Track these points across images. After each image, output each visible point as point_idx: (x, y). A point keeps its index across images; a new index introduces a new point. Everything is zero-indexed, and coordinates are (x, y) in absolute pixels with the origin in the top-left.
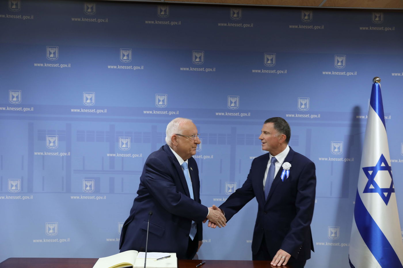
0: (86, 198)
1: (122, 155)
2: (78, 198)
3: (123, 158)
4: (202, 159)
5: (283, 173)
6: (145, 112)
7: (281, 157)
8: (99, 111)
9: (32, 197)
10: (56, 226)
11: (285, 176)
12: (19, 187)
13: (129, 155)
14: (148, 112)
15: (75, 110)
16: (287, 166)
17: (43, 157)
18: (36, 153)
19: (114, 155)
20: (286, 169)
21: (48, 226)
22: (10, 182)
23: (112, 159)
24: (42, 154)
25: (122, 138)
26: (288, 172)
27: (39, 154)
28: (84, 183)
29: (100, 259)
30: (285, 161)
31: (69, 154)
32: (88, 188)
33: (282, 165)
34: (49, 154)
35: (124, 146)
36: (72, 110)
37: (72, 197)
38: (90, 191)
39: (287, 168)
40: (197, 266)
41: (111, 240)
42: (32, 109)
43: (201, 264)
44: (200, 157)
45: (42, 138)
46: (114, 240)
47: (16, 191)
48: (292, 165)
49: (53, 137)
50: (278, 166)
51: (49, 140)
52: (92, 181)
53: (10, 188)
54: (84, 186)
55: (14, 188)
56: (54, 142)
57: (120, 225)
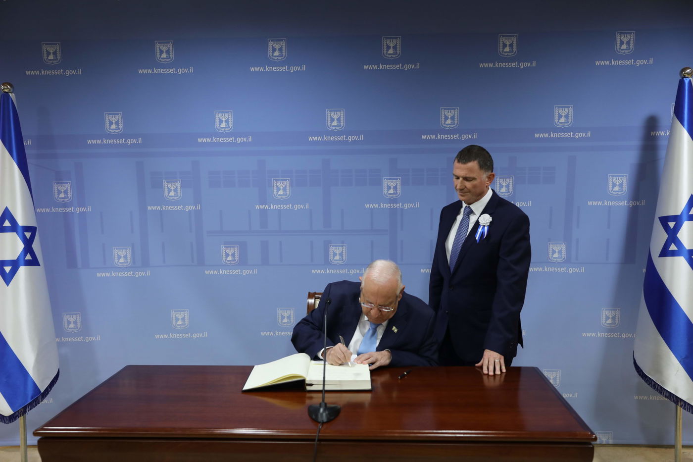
0: (227, 272)
1: (278, 207)
2: (216, 272)
3: (280, 211)
4: (402, 209)
5: (480, 230)
6: (310, 139)
7: (478, 207)
8: (239, 140)
9: (149, 273)
10: (186, 314)
11: (482, 234)
12: (129, 258)
13: (288, 207)
14: (315, 139)
15: (204, 140)
16: (486, 219)
17: (161, 212)
18: (149, 208)
19: (267, 207)
20: (484, 225)
21: (174, 315)
22: (116, 252)
23: (263, 212)
24: (159, 208)
25: (277, 180)
26: (486, 228)
27: (154, 208)
28: (224, 250)
29: (256, 367)
30: (483, 213)
31: (199, 207)
32: (230, 258)
33: (478, 218)
34: (170, 208)
35: (281, 192)
36: (200, 140)
37: (207, 272)
38: (233, 262)
39: (485, 223)
40: (399, 377)
41: (267, 334)
42: (140, 141)
43: (405, 373)
44: (399, 205)
45: (157, 185)
46: (272, 334)
47: (125, 264)
48: (492, 219)
49: (173, 182)
50: (473, 219)
51: (168, 188)
52: (234, 247)
53: (116, 261)
54: (224, 254)
55: (122, 260)
56: (176, 190)
57: (280, 312)
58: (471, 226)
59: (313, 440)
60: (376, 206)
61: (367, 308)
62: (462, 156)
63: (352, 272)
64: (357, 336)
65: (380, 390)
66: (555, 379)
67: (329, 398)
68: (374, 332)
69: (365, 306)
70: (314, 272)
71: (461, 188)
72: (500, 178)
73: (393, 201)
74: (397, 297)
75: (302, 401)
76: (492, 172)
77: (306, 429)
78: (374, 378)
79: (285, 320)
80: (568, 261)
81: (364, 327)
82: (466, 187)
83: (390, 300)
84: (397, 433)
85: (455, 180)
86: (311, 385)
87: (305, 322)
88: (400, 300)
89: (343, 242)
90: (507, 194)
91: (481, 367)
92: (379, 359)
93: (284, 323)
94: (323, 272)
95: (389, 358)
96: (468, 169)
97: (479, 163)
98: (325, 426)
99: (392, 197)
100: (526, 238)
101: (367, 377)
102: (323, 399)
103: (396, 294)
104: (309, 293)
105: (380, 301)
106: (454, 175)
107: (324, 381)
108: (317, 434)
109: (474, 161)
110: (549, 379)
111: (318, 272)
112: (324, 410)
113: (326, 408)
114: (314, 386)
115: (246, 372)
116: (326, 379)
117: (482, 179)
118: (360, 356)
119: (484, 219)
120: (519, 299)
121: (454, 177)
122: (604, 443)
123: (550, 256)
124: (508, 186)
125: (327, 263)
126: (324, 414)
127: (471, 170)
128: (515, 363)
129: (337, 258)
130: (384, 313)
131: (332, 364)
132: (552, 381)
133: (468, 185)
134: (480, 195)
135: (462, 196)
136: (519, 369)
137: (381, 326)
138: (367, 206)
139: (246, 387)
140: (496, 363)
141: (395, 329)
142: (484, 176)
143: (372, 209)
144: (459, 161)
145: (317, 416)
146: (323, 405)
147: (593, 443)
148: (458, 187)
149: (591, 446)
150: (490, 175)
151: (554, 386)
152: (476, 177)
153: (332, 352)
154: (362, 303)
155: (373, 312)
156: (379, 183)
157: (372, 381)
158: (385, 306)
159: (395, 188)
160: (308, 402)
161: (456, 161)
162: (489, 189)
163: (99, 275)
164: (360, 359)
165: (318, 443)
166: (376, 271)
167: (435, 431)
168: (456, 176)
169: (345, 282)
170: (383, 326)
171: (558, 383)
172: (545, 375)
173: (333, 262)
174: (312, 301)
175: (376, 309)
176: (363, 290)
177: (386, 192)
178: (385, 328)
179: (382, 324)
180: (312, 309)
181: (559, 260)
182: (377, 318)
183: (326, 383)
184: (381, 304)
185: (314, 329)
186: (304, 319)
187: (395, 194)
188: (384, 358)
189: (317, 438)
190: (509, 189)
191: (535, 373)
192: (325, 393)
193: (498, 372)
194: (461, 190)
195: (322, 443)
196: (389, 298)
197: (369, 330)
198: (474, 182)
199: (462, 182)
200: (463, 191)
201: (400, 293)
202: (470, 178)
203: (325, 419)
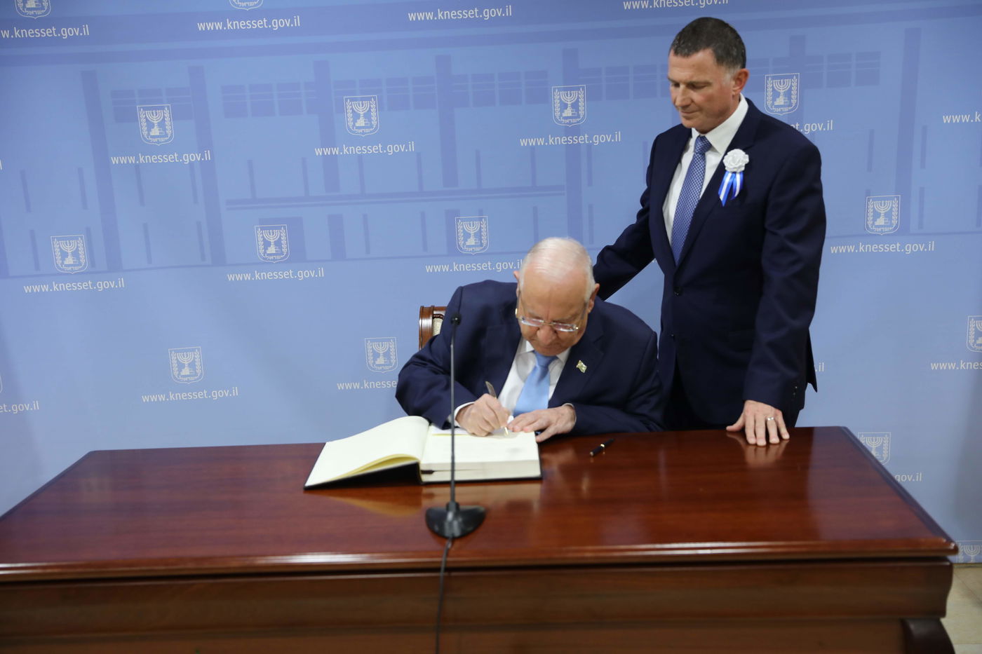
0: (268, 275)
1: (357, 150)
2: (248, 277)
3: (360, 158)
4: (590, 146)
6: (412, 17)
7: (722, 135)
8: (277, 24)
9: (122, 283)
10: (197, 356)
12: (82, 257)
13: (375, 149)
14: (421, 16)
15: (210, 26)
16: (738, 160)
17: (137, 167)
18: (115, 160)
19: (336, 151)
20: (735, 170)
21: (174, 358)
22: (58, 246)
23: (330, 161)
24: (132, 160)
25: (352, 100)
26: (738, 178)
27: (123, 160)
28: (260, 236)
29: (327, 444)
30: (731, 147)
31: (208, 156)
32: (272, 250)
33: (723, 158)
34: (153, 159)
35: (361, 122)
36: (201, 27)
37: (231, 277)
38: (278, 257)
39: (735, 168)
40: (592, 453)
41: (349, 386)
42: (86, 31)
43: (603, 445)
44: (583, 139)
45: (127, 115)
46: (357, 386)
47: (76, 268)
48: (750, 159)
49: (156, 109)
50: (712, 161)
51: (147, 120)
52: (279, 228)
53: (59, 262)
54: (261, 243)
55: (69, 260)
56: (162, 125)
57: (370, 347)
58: (710, 173)
59: (437, 570)
60: (541, 142)
61: (530, 327)
62: (682, 42)
63: (500, 267)
64: (513, 380)
65: (557, 477)
66: (880, 449)
67: (464, 495)
68: (545, 371)
69: (525, 325)
70: (429, 269)
71: (684, 103)
72: (774, 78)
73: (572, 131)
74: (585, 305)
75: (415, 501)
76: (744, 66)
77: (424, 550)
78: (546, 456)
79: (381, 361)
80: (903, 231)
81: (526, 363)
82: (692, 101)
83: (573, 311)
84: (589, 552)
85: (672, 88)
86: (430, 472)
87: (420, 361)
88: (592, 311)
89: (481, 212)
90: (786, 109)
91: (742, 432)
92: (554, 421)
93: (379, 365)
94: (446, 268)
95: (572, 419)
96: (694, 66)
97: (715, 51)
98: (457, 544)
99: (570, 123)
100: (815, 190)
101: (533, 453)
102: (453, 495)
103: (583, 299)
104: (422, 308)
105: (554, 313)
106: (669, 79)
107: (453, 464)
108: (442, 559)
109: (704, 49)
110: (869, 450)
111: (437, 268)
112: (456, 516)
113: (458, 511)
114: (434, 473)
115: (311, 453)
116: (457, 461)
117: (724, 84)
118: (518, 418)
119: (734, 160)
120: (805, 303)
121: (671, 84)
122: (972, 561)
123: (870, 223)
124: (788, 94)
125: (454, 250)
126: (456, 523)
127: (700, 68)
128: (803, 420)
129: (471, 241)
130: (561, 336)
131: (474, 434)
132: (874, 453)
133: (696, 96)
134: (722, 115)
135: (687, 118)
136: (809, 431)
137: (557, 361)
138: (523, 142)
139: (312, 480)
140: (768, 423)
141: (582, 366)
142: (727, 77)
143: (533, 148)
144: (676, 53)
145: (442, 526)
146: (453, 506)
147: (952, 558)
148: (678, 103)
149: (948, 564)
150: (740, 74)
151: (881, 461)
152: (711, 81)
153: (473, 411)
154: (520, 318)
155: (541, 334)
156: (545, 98)
157: (542, 461)
158: (562, 322)
159: (575, 106)
160: (426, 503)
161: (672, 52)
162: (740, 100)
163: (27, 289)
164: (518, 422)
165: (446, 574)
166: (544, 258)
167: (658, 546)
168: (673, 81)
169: (488, 284)
170: (560, 361)
171: (885, 456)
172: (863, 442)
173: (465, 251)
174: (427, 322)
175: (547, 328)
176: (522, 294)
177: (558, 114)
178: (564, 364)
179: (557, 358)
180: (430, 338)
181: (887, 229)
182: (551, 344)
183: (456, 468)
184: (557, 319)
185: (436, 373)
186: (416, 356)
187: (575, 118)
188: (563, 419)
189: (443, 566)
190: (790, 99)
191: (842, 436)
192: (455, 486)
193: (774, 439)
194: (684, 107)
195: (454, 574)
196: (571, 306)
197: (535, 369)
198: (708, 91)
199: (684, 93)
200: (688, 109)
201: (591, 298)
202: (698, 83)
203: (457, 532)
